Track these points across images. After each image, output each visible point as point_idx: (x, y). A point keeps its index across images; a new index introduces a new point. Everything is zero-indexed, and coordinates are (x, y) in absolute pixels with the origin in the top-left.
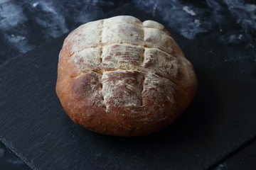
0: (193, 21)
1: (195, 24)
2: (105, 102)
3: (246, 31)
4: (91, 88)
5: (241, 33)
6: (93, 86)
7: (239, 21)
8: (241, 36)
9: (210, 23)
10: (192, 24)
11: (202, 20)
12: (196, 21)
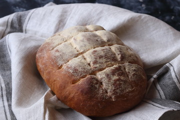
0: (141, 5)
1: (142, 8)
2: (109, 94)
3: (177, 14)
4: (96, 88)
5: (173, 15)
6: (97, 86)
7: (172, 7)
8: (173, 17)
9: (152, 8)
10: (140, 7)
11: (147, 5)
12: (143, 5)
